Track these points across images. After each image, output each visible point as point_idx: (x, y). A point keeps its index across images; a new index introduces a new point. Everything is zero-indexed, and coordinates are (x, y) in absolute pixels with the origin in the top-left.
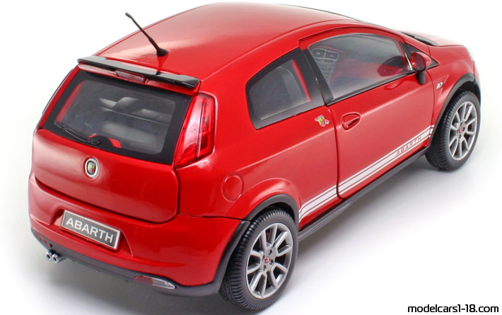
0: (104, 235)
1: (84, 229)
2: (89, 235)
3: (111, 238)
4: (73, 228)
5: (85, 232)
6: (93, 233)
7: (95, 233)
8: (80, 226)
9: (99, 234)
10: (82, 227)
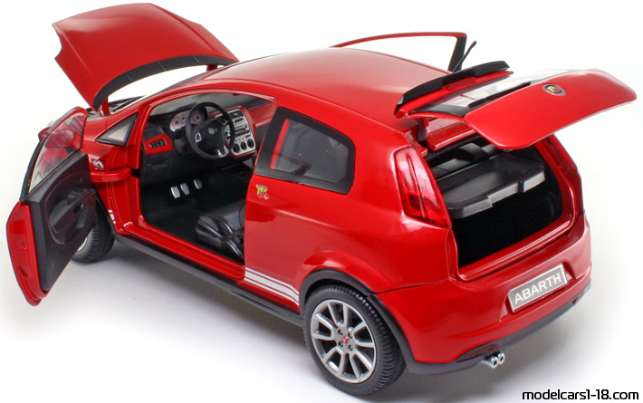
0: (552, 280)
1: (533, 292)
2: (541, 293)
3: (559, 278)
4: (525, 301)
5: (536, 293)
6: (543, 288)
7: (544, 286)
8: (528, 293)
9: (547, 284)
10: (531, 292)
